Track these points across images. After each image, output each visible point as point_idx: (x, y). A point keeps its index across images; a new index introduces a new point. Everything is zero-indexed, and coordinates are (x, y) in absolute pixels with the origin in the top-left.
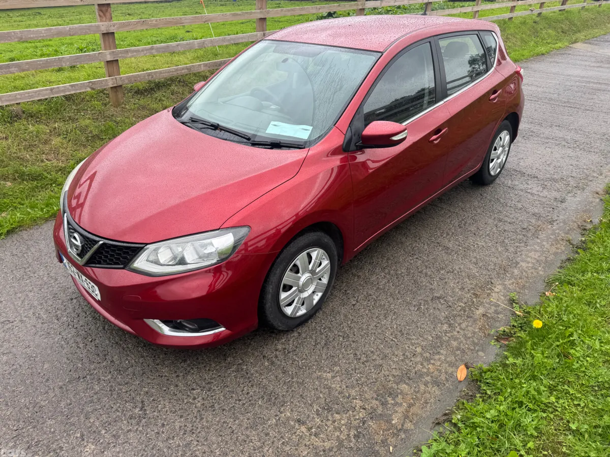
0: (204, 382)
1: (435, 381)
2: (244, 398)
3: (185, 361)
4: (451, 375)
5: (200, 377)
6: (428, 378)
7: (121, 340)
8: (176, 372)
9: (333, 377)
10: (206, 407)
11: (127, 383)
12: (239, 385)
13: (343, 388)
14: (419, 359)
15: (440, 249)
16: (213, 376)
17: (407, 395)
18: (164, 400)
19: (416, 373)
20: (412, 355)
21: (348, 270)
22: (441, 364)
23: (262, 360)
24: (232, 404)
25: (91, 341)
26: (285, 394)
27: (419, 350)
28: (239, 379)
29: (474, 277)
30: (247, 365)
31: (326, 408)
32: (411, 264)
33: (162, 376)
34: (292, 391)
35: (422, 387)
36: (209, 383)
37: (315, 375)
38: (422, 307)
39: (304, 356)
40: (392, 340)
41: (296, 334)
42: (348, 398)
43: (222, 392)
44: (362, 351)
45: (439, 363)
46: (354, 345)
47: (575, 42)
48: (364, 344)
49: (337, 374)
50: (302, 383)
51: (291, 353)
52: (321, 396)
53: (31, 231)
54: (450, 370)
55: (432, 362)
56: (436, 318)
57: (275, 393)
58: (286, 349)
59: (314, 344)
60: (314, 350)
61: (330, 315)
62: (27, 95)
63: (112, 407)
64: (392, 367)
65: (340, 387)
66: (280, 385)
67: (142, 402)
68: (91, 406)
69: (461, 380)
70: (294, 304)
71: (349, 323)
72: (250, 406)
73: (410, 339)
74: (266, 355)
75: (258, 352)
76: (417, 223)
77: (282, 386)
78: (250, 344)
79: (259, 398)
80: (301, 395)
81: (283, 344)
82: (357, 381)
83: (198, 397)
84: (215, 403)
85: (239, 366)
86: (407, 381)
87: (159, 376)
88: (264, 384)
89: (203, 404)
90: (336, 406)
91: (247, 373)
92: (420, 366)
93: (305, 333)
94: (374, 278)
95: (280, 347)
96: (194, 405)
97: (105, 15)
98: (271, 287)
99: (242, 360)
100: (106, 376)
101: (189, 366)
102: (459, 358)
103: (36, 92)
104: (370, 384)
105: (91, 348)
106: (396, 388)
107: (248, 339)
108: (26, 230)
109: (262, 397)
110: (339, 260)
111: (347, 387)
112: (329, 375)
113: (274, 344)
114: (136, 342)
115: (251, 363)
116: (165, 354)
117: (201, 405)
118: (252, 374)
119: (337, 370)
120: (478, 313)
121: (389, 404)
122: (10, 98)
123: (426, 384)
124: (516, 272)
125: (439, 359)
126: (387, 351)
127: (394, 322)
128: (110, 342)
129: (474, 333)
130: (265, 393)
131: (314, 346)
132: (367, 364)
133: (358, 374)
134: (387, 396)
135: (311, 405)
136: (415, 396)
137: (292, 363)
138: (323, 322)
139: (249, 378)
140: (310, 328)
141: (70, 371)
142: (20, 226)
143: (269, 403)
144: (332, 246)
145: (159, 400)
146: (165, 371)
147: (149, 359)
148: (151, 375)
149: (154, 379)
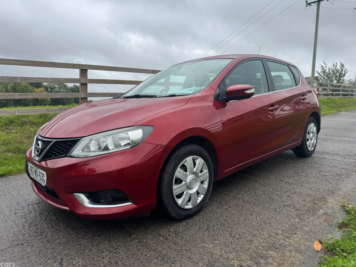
0: (112, 248)
1: (297, 250)
2: (142, 258)
3: (100, 236)
4: (309, 247)
5: (110, 245)
6: (291, 248)
7: (56, 225)
8: (92, 242)
9: (214, 247)
10: (111, 263)
11: (53, 248)
12: (139, 250)
13: (222, 253)
14: (280, 237)
15: (284, 183)
16: (120, 245)
17: (275, 258)
18: (79, 258)
19: (280, 245)
20: (275, 234)
21: (221, 192)
22: (299, 240)
23: (159, 237)
24: (132, 261)
25: (34, 226)
26: (175, 256)
27: (280, 232)
28: (140, 247)
29: (311, 195)
30: (146, 239)
31: (209, 265)
32: (265, 190)
33: (81, 245)
34: (181, 255)
35: (288, 254)
36: (116, 249)
37: (199, 246)
38: (277, 210)
39: (191, 235)
40: (258, 226)
41: (184, 223)
42: (228, 259)
43: (125, 254)
44: (236, 232)
45: (297, 239)
46: (229, 229)
47: (340, 111)
48: (237, 229)
49: (217, 245)
50: (190, 250)
51: (181, 233)
52: (205, 257)
53: (16, 176)
54: (308, 244)
55: (292, 239)
56: (289, 215)
57: (167, 255)
58: (177, 231)
59: (198, 229)
60: (198, 232)
61: (210, 213)
62: (33, 111)
63: (37, 262)
64: (260, 241)
65: (220, 252)
66: (171, 251)
67: (62, 259)
68: (20, 261)
69: (318, 250)
70: (184, 196)
71: (225, 218)
72: (147, 263)
73: (272, 226)
74: (162, 234)
75: (155, 233)
76: (265, 172)
77: (174, 252)
78: (150, 228)
79: (155, 259)
80: (189, 257)
81: (174, 228)
82: (233, 249)
83: (106, 257)
84: (119, 261)
85: (140, 240)
86: (274, 250)
87: (79, 244)
88: (159, 250)
89: (110, 261)
90: (218, 264)
91: (146, 244)
92: (282, 241)
93: (191, 223)
94: (240, 196)
95: (172, 230)
96: (102, 262)
97: (84, 75)
98: (167, 176)
99: (143, 236)
100: (38, 244)
101: (102, 239)
102: (313, 237)
103: (39, 110)
104: (244, 251)
105: (33, 229)
106: (266, 253)
107: (149, 225)
108: (13, 175)
109: (157, 258)
110: (214, 176)
111: (225, 252)
112: (211, 246)
113: (168, 228)
114: (67, 226)
115: (150, 238)
116: (86, 233)
117: (108, 262)
118: (150, 245)
119: (217, 243)
120: (320, 213)
121: (262, 263)
122: (24, 111)
123: (290, 251)
124: (341, 193)
125: (297, 237)
126: (255, 232)
127: (258, 217)
128: (48, 226)
129: (321, 223)
130: (159, 255)
131: (199, 230)
132: (241, 240)
133: (234, 245)
134: (259, 258)
135: (197, 264)
136: (283, 258)
137: (182, 239)
138: (205, 217)
139: (147, 246)
140: (195, 220)
141: (13, 241)
142: (9, 173)
143: (163, 261)
144: (210, 160)
145: (74, 259)
146: (83, 242)
147: (74, 235)
148: (72, 244)
149: (74, 246)
